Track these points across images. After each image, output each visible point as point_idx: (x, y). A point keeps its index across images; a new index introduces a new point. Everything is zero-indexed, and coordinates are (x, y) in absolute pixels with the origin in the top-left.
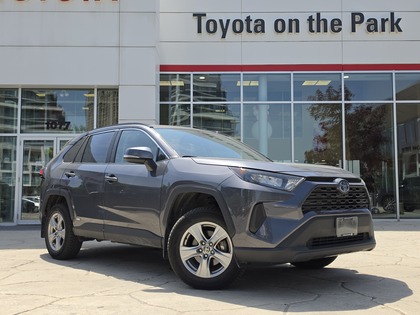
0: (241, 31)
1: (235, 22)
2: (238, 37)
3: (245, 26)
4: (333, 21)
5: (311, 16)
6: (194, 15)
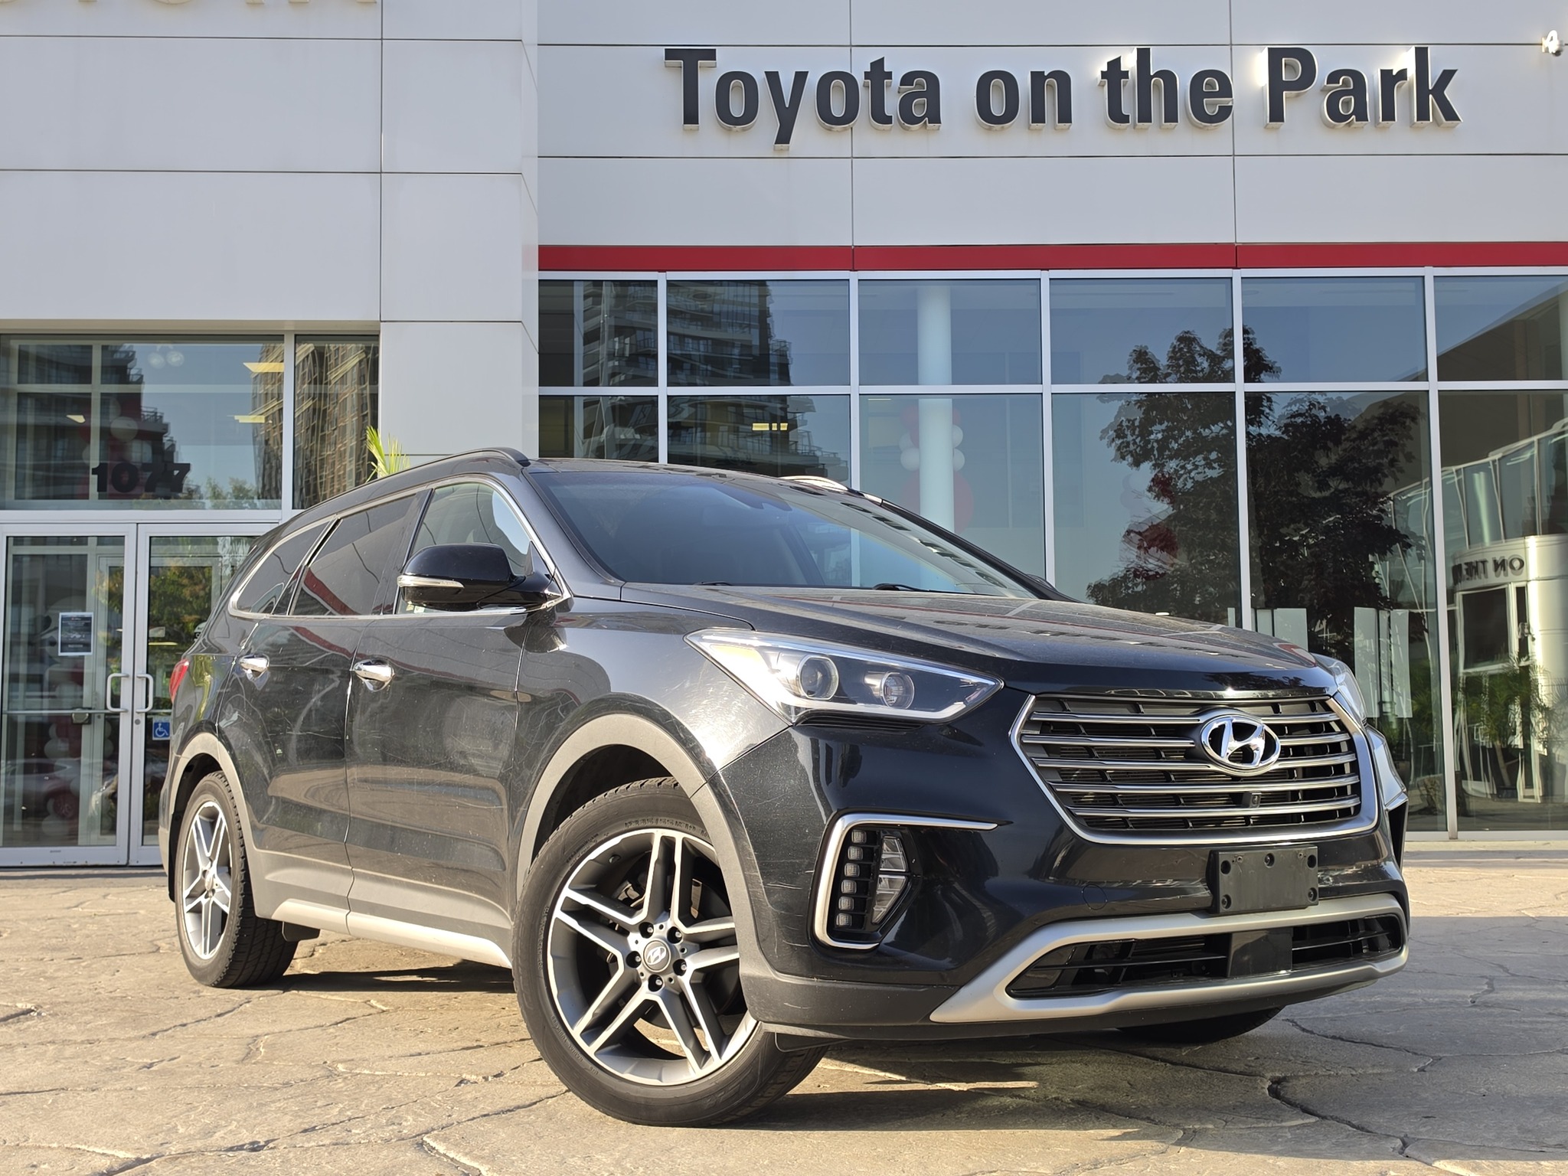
0: (850, 116)
1: (826, 80)
2: (838, 141)
3: (865, 97)
4: (1198, 79)
5: (1115, 64)
6: (671, 54)
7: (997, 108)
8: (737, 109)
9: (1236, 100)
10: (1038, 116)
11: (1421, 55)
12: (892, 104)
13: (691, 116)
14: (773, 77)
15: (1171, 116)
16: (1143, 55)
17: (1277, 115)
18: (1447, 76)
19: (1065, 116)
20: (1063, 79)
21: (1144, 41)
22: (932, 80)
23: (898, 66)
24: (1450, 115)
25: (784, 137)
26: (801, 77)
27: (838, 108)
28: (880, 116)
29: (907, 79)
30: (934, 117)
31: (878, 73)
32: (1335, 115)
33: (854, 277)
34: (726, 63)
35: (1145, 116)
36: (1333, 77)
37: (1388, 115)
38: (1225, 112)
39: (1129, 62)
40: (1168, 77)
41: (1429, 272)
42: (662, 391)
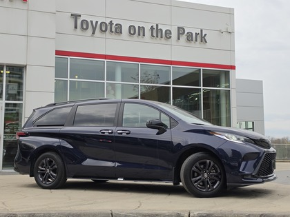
0: (106, 31)
1: (102, 23)
2: (103, 35)
3: (109, 27)
4: (166, 31)
5: (152, 26)
6: (72, 15)
7: (132, 32)
8: (85, 27)
9: (172, 35)
10: (139, 35)
11: (202, 30)
12: (113, 30)
13: (76, 27)
14: (92, 22)
15: (162, 37)
16: (157, 25)
17: (179, 39)
18: (206, 35)
19: (144, 35)
20: (143, 28)
21: (157, 23)
22: (121, 25)
23: (115, 22)
24: (206, 42)
25: (93, 33)
26: (97, 22)
27: (104, 29)
28: (111, 31)
29: (116, 25)
30: (121, 33)
31: (111, 23)
32: (188, 40)
33: (106, 60)
34: (83, 18)
35: (157, 37)
36: (188, 33)
37: (196, 41)
38: (171, 37)
39: (155, 27)
40: (161, 30)
41: (202, 68)
42: (69, 79)
